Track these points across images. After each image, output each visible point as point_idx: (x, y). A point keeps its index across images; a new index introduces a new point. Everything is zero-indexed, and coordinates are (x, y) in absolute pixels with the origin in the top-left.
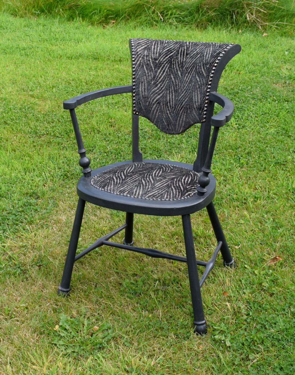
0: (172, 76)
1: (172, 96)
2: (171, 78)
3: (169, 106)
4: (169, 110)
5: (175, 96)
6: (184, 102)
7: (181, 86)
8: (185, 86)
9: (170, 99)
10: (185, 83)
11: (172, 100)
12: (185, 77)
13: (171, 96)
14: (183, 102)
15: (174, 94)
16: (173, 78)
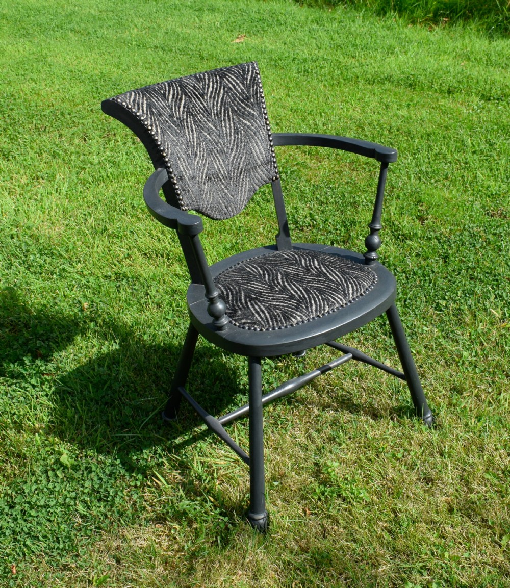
0: (206, 134)
1: (219, 161)
2: (206, 136)
3: (221, 178)
4: (223, 184)
5: (223, 160)
6: (241, 163)
7: (224, 144)
8: (230, 140)
9: (218, 167)
10: (227, 136)
11: (222, 166)
12: (224, 128)
13: (217, 162)
14: (239, 164)
15: (220, 158)
16: (208, 136)
